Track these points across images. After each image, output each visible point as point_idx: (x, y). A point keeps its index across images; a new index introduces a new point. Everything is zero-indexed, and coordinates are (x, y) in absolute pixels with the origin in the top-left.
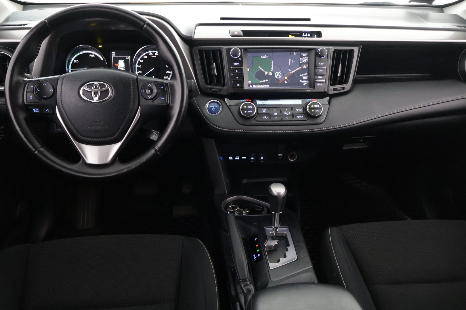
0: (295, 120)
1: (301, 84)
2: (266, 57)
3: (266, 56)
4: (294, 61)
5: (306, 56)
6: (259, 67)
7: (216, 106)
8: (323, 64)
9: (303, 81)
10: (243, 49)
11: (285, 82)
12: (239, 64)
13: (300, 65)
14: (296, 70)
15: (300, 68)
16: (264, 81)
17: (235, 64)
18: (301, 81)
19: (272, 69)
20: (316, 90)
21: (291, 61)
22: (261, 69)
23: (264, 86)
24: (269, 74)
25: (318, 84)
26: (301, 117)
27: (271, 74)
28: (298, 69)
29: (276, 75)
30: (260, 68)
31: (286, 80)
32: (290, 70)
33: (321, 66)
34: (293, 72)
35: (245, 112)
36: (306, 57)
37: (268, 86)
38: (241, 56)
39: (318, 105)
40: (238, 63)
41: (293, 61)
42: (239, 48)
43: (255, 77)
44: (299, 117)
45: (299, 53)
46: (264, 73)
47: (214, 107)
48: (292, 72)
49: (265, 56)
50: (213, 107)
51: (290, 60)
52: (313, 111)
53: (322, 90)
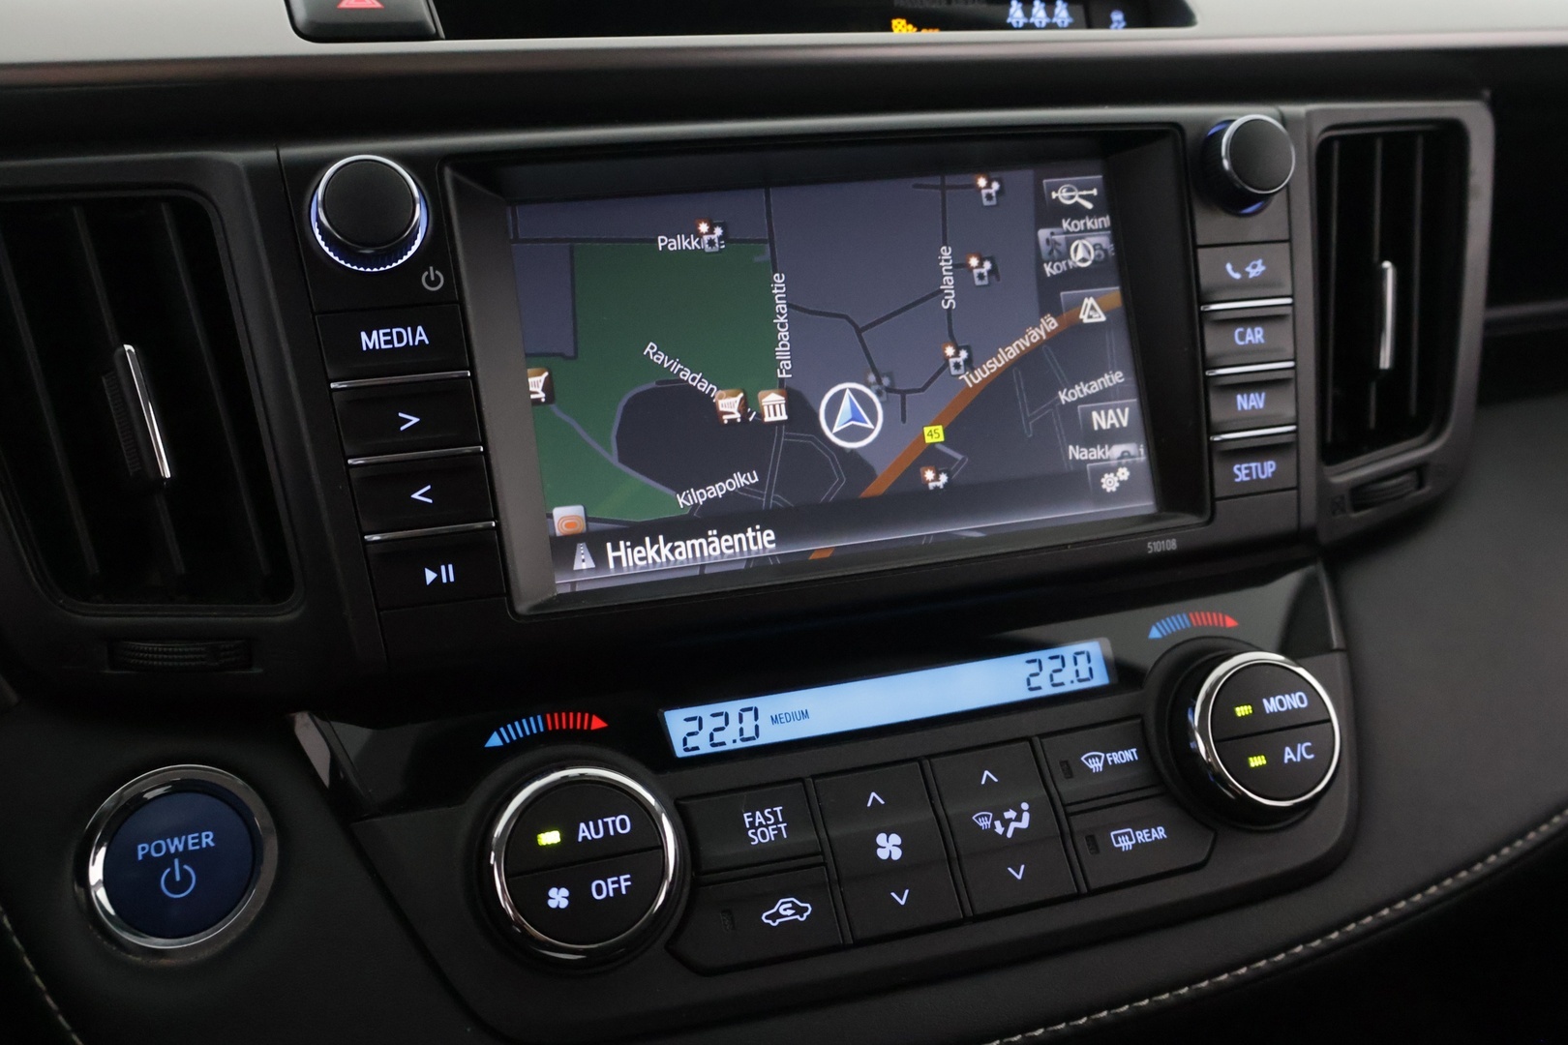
0: (1094, 884)
1: (1082, 482)
2: (708, 235)
3: (704, 227)
4: (987, 265)
5: (1089, 206)
6: (650, 349)
7: (208, 839)
8: (1256, 270)
9: (1096, 453)
10: (448, 172)
11: (929, 475)
12: (421, 335)
13: (1051, 294)
14: (1012, 352)
15: (1050, 324)
16: (716, 491)
17: (373, 340)
18: (1076, 453)
19: (783, 353)
20: (1230, 525)
21: (960, 267)
22: (676, 367)
23: (718, 549)
24: (760, 415)
25: (1242, 472)
26: (1142, 836)
27: (773, 406)
28: (1035, 335)
29: (831, 421)
30: (660, 358)
31: (932, 456)
32: (964, 354)
33: (1248, 288)
34: (992, 366)
35: (559, 898)
36: (1091, 214)
37: (761, 542)
38: (438, 247)
39: (1290, 691)
40: (407, 334)
41: (974, 262)
42: (406, 159)
43: (613, 457)
44: (1124, 841)
45: (1024, 177)
46: (707, 403)
47: (186, 856)
48: (980, 375)
49: (699, 235)
50: (168, 858)
51: (946, 253)
52: (1257, 761)
53: (1278, 519)
